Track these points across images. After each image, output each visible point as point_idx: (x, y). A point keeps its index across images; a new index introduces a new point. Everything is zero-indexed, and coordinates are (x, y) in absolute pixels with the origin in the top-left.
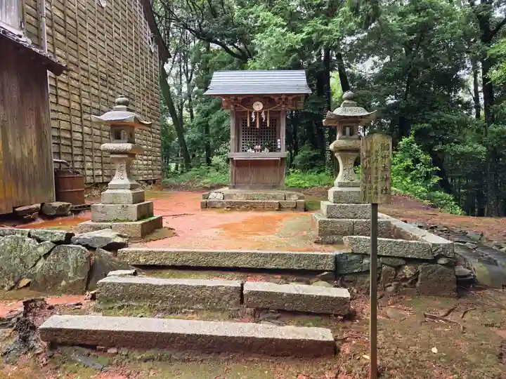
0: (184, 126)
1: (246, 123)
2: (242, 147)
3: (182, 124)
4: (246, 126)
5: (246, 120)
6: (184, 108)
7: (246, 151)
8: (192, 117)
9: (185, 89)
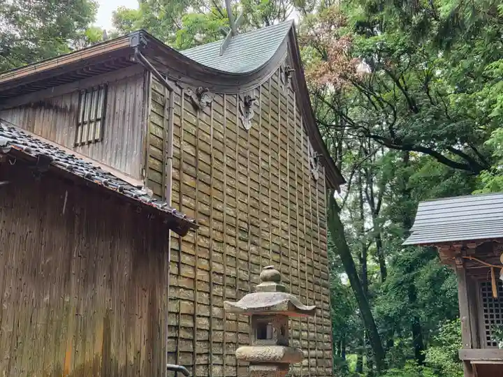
0: (370, 287)
1: (490, 289)
2: (486, 336)
3: (367, 283)
4: (491, 294)
5: (490, 284)
6: (369, 257)
7: (495, 344)
8: (384, 271)
9: (369, 224)
